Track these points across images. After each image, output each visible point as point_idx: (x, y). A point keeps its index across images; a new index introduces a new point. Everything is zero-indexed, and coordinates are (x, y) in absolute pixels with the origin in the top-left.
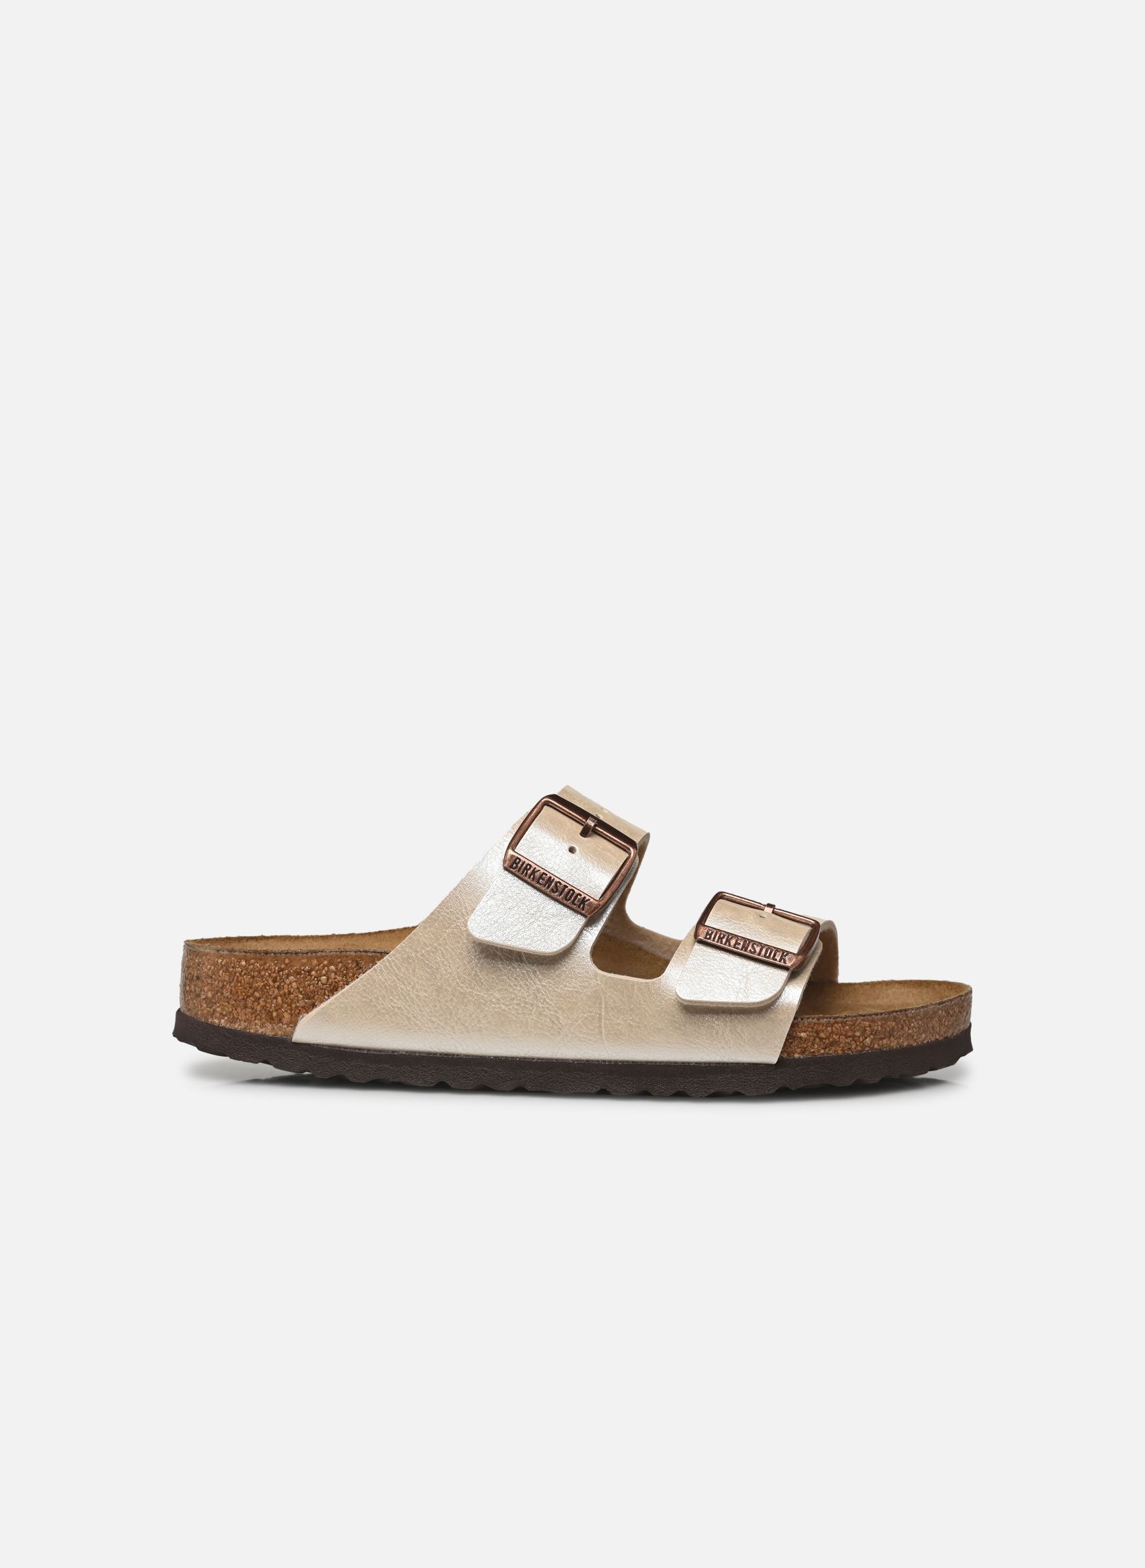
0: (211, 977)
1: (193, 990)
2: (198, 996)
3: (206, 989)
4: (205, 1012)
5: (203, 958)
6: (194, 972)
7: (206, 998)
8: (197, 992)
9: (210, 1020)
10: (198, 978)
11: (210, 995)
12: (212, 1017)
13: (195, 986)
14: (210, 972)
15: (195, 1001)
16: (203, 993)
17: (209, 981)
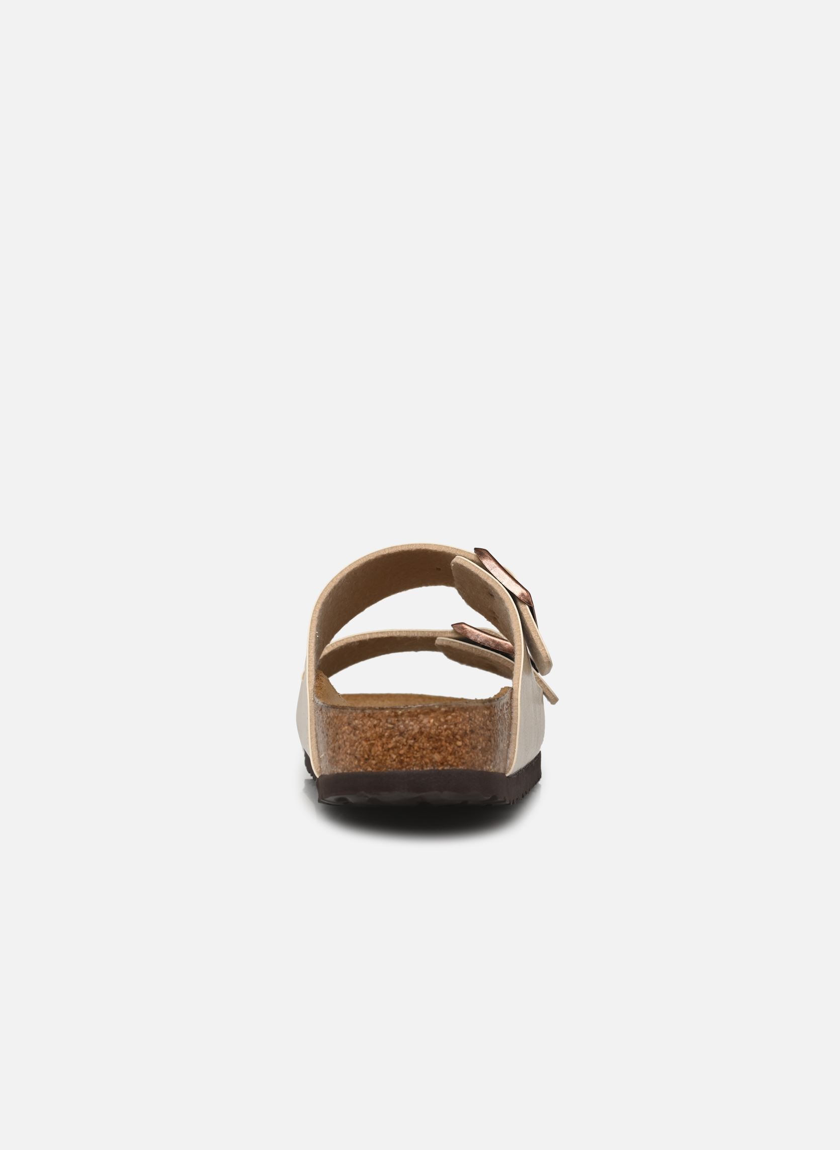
0: (483, 728)
1: (468, 744)
2: (474, 748)
3: (481, 739)
4: (481, 761)
5: (474, 712)
6: (466, 726)
7: (482, 748)
8: (473, 744)
9: (485, 768)
10: (472, 731)
11: (484, 745)
12: (486, 764)
13: (470, 739)
14: (482, 725)
15: (471, 754)
16: (479, 744)
17: (482, 732)
